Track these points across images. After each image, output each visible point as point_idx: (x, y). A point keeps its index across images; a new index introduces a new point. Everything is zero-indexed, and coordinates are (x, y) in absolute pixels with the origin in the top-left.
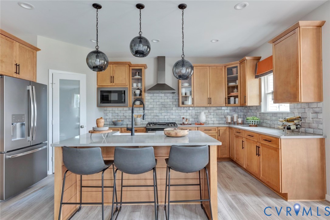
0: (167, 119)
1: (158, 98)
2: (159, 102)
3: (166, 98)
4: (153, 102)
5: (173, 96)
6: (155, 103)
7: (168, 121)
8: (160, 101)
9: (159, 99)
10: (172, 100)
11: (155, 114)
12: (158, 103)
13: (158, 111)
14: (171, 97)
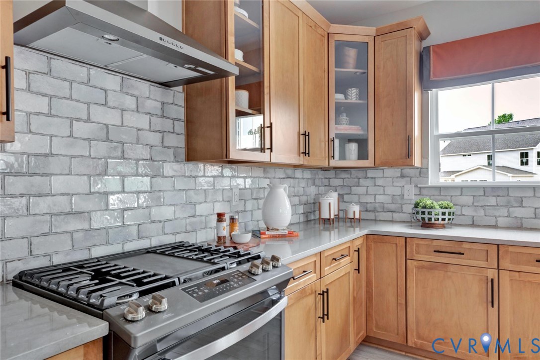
0: (134, 230)
1: (80, 91)
2: (88, 120)
3: (130, 102)
4: (50, 115)
5: (163, 104)
6: (60, 127)
7: (140, 237)
8: (93, 118)
9: (88, 104)
10: (158, 123)
11: (62, 204)
12: (81, 129)
13: (78, 184)
14: (152, 105)
